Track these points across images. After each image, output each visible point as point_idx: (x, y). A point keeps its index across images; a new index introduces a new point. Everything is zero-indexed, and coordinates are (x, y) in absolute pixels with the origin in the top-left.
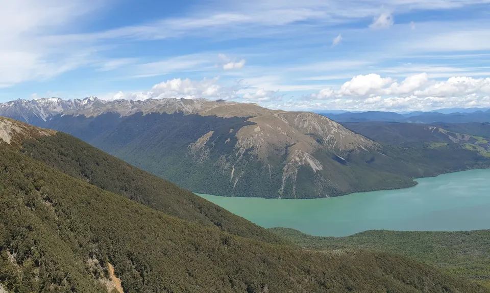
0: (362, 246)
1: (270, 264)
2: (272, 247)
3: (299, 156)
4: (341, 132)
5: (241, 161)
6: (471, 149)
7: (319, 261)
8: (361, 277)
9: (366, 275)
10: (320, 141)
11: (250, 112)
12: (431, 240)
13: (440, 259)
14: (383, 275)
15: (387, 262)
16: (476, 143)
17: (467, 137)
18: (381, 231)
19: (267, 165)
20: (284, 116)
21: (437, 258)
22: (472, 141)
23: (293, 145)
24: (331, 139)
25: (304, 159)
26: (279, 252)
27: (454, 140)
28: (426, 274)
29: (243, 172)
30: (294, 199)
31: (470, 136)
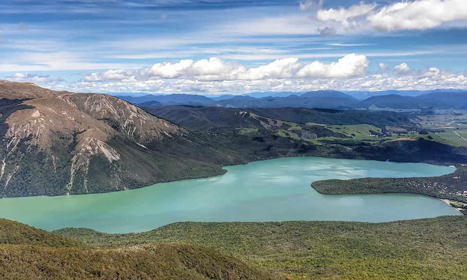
0: (166, 240)
1: (50, 270)
2: (54, 251)
3: (90, 144)
4: (141, 116)
5: (14, 153)
6: (284, 135)
7: (111, 260)
8: (161, 273)
9: (166, 271)
10: (116, 127)
11: (25, 93)
12: (239, 231)
13: (248, 251)
14: (185, 269)
15: (189, 255)
16: (289, 129)
17: (279, 123)
18: (187, 223)
19: (50, 157)
20: (70, 98)
21: (245, 250)
22: (285, 127)
23: (82, 132)
24: (129, 125)
25: (97, 148)
26: (62, 256)
27: (266, 126)
28: (232, 267)
29: (18, 167)
30: (85, 194)
31: (283, 122)
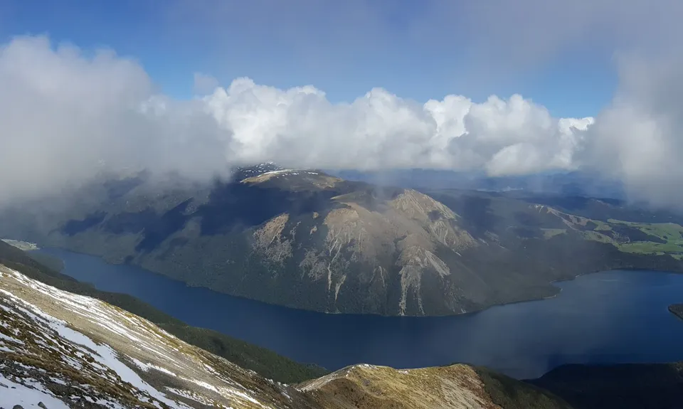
3: (419, 255)
5: (339, 260)
6: (596, 238)
10: (426, 229)
16: (597, 229)
17: (583, 221)
19: (377, 267)
23: (403, 238)
24: (440, 227)
25: (426, 259)
27: (571, 226)
29: (345, 276)
31: (587, 220)
